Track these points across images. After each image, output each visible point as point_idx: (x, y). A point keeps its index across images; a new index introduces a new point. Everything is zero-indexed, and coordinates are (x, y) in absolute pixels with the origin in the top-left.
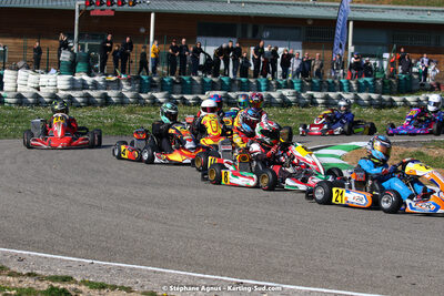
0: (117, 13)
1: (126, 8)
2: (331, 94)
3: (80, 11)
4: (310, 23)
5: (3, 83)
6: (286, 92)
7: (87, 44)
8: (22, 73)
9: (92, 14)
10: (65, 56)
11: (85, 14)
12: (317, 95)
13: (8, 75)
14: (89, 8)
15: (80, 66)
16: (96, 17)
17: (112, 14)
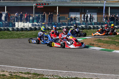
0: (44, 7)
1: (46, 5)
2: (95, 26)
3: (35, 6)
4: (99, 8)
5: (15, 26)
6: (83, 26)
7: (41, 15)
8: (20, 23)
9: (38, 7)
10: (31, 18)
11: (36, 7)
12: (91, 26)
13: (16, 23)
14: (37, 6)
15: (35, 21)
16: (39, 8)
17: (43, 7)
